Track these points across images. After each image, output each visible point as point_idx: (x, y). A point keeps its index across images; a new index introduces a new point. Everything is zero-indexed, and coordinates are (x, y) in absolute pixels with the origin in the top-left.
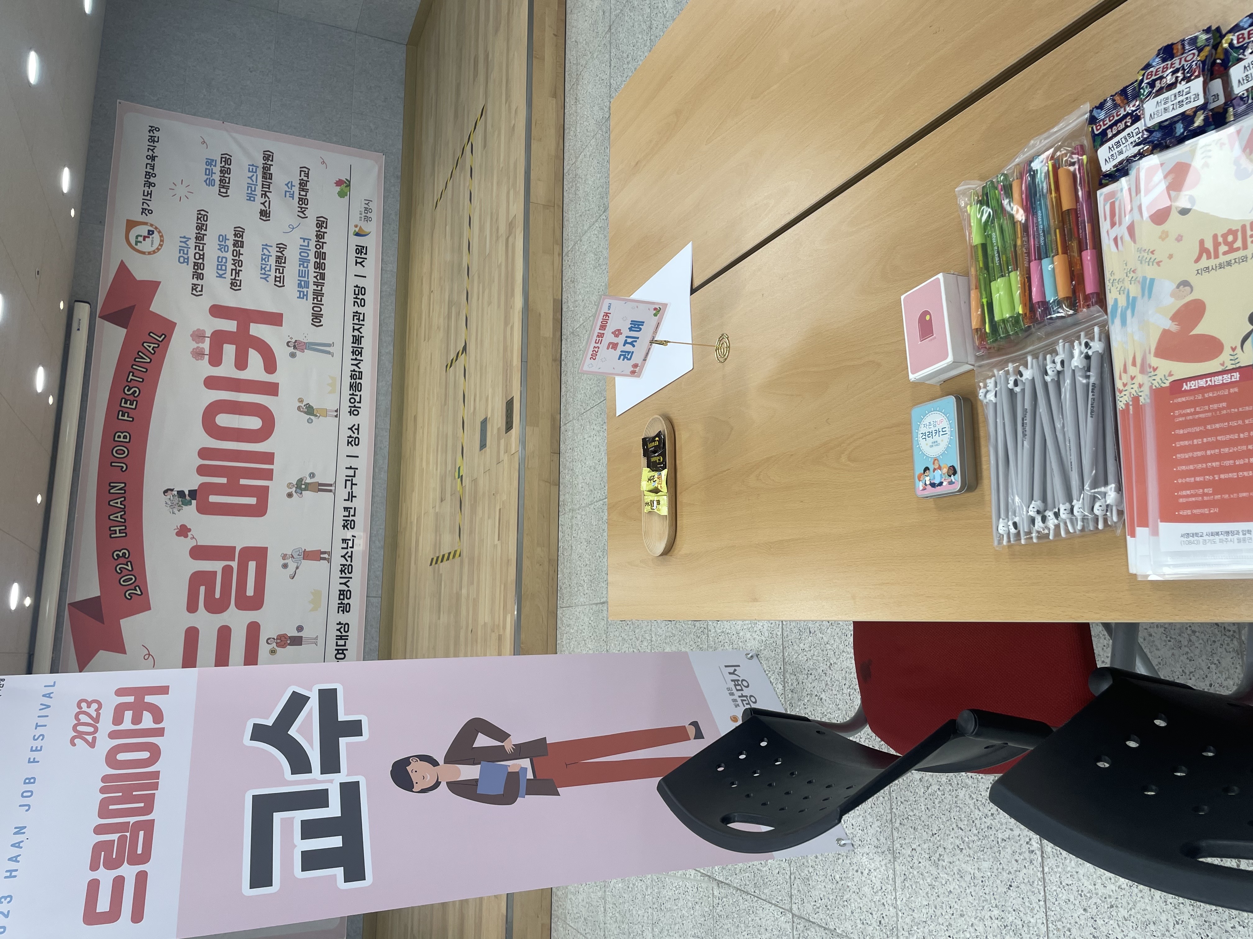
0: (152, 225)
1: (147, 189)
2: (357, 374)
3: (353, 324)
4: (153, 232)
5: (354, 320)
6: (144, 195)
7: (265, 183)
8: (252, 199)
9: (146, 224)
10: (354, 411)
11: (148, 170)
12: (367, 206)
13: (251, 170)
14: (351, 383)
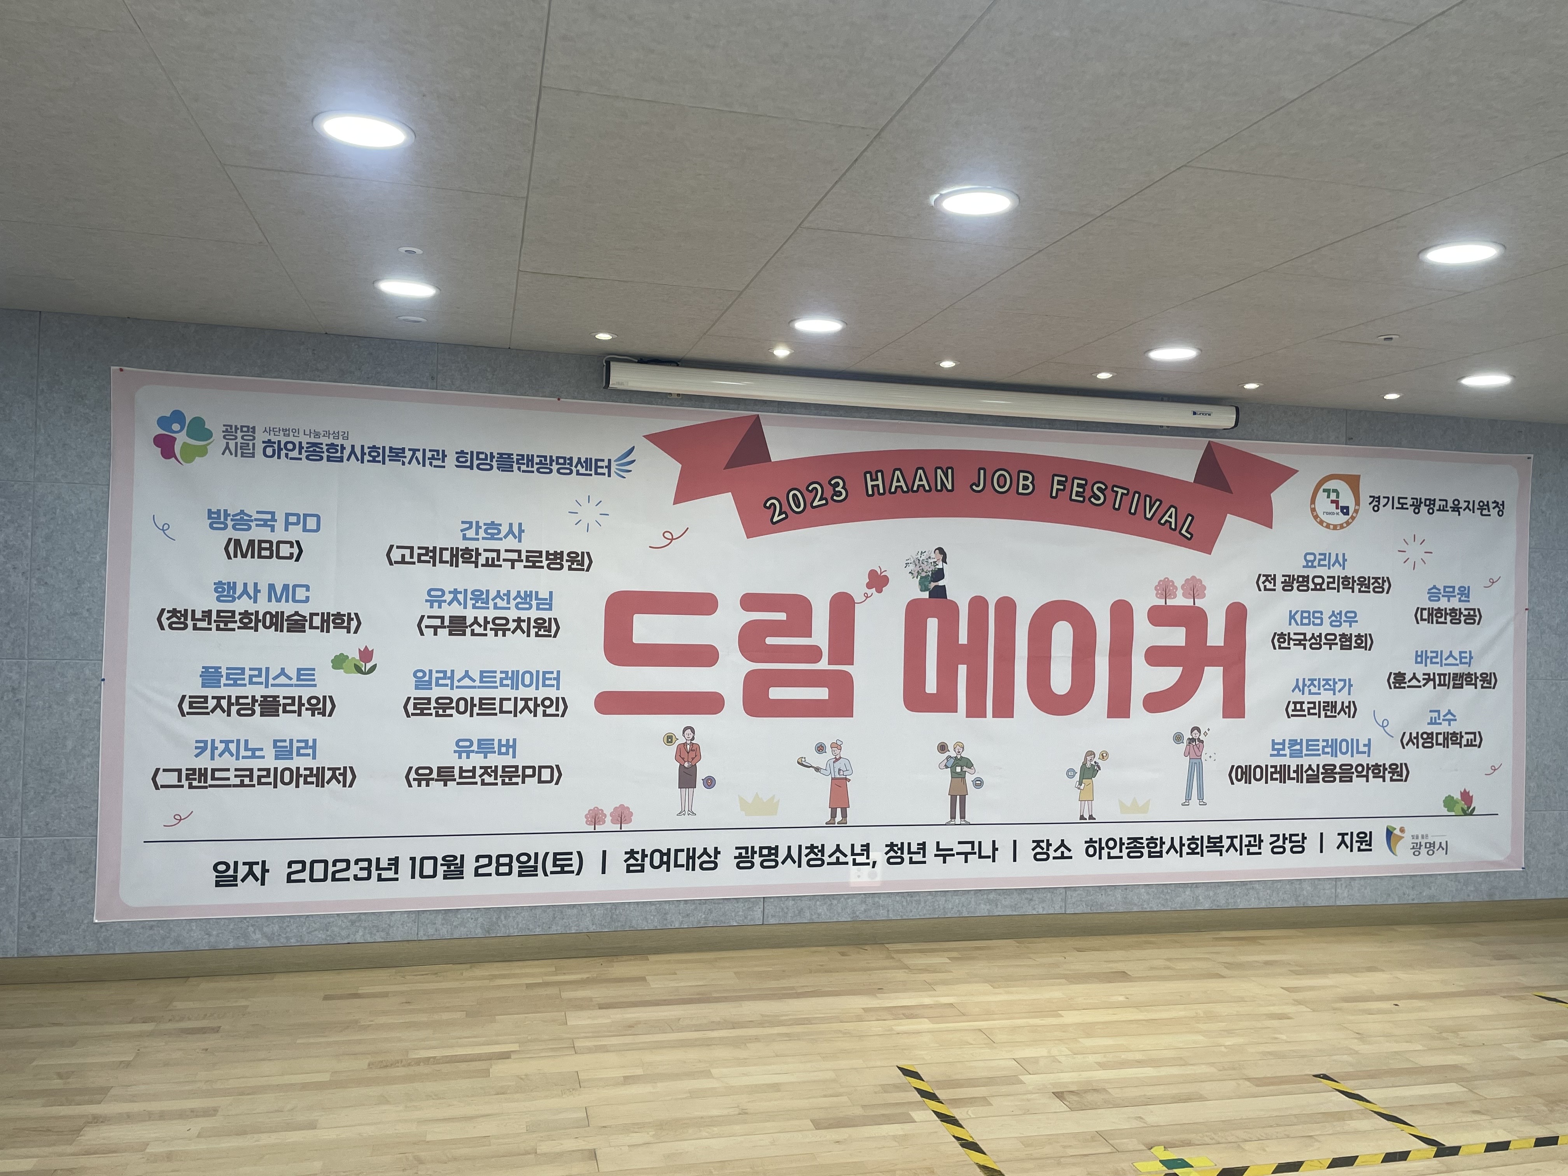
0: (1356, 511)
1: (1410, 502)
2: (1158, 849)
3: (1241, 836)
4: (1347, 514)
5: (1247, 836)
6: (1399, 498)
7: (1447, 677)
8: (1419, 659)
9: (1357, 503)
10: (1094, 848)
11: (1437, 503)
12: (1437, 846)
13: (1463, 655)
14: (1142, 838)
